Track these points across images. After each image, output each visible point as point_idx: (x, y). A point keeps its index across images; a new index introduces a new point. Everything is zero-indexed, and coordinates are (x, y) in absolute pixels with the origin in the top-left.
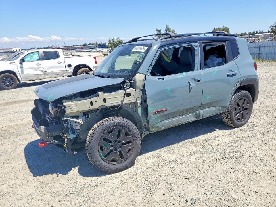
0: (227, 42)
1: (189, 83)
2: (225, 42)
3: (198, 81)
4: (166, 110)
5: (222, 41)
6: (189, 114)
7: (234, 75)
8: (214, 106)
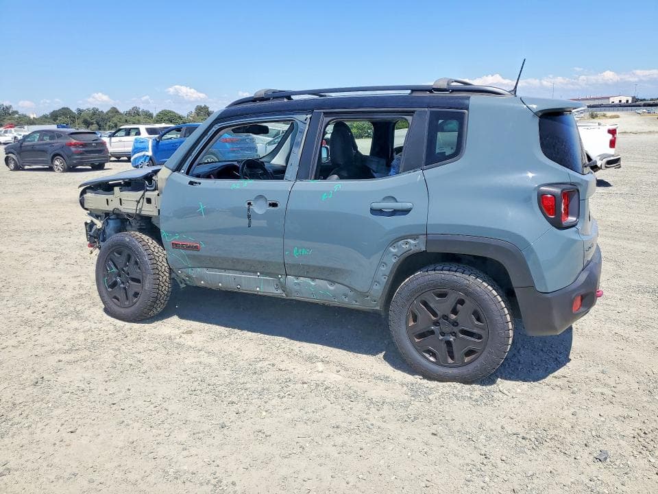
0: (421, 113)
1: (249, 204)
2: (413, 112)
3: (274, 205)
4: (196, 248)
5: (400, 109)
6: (258, 274)
7: (398, 213)
8: (332, 281)
